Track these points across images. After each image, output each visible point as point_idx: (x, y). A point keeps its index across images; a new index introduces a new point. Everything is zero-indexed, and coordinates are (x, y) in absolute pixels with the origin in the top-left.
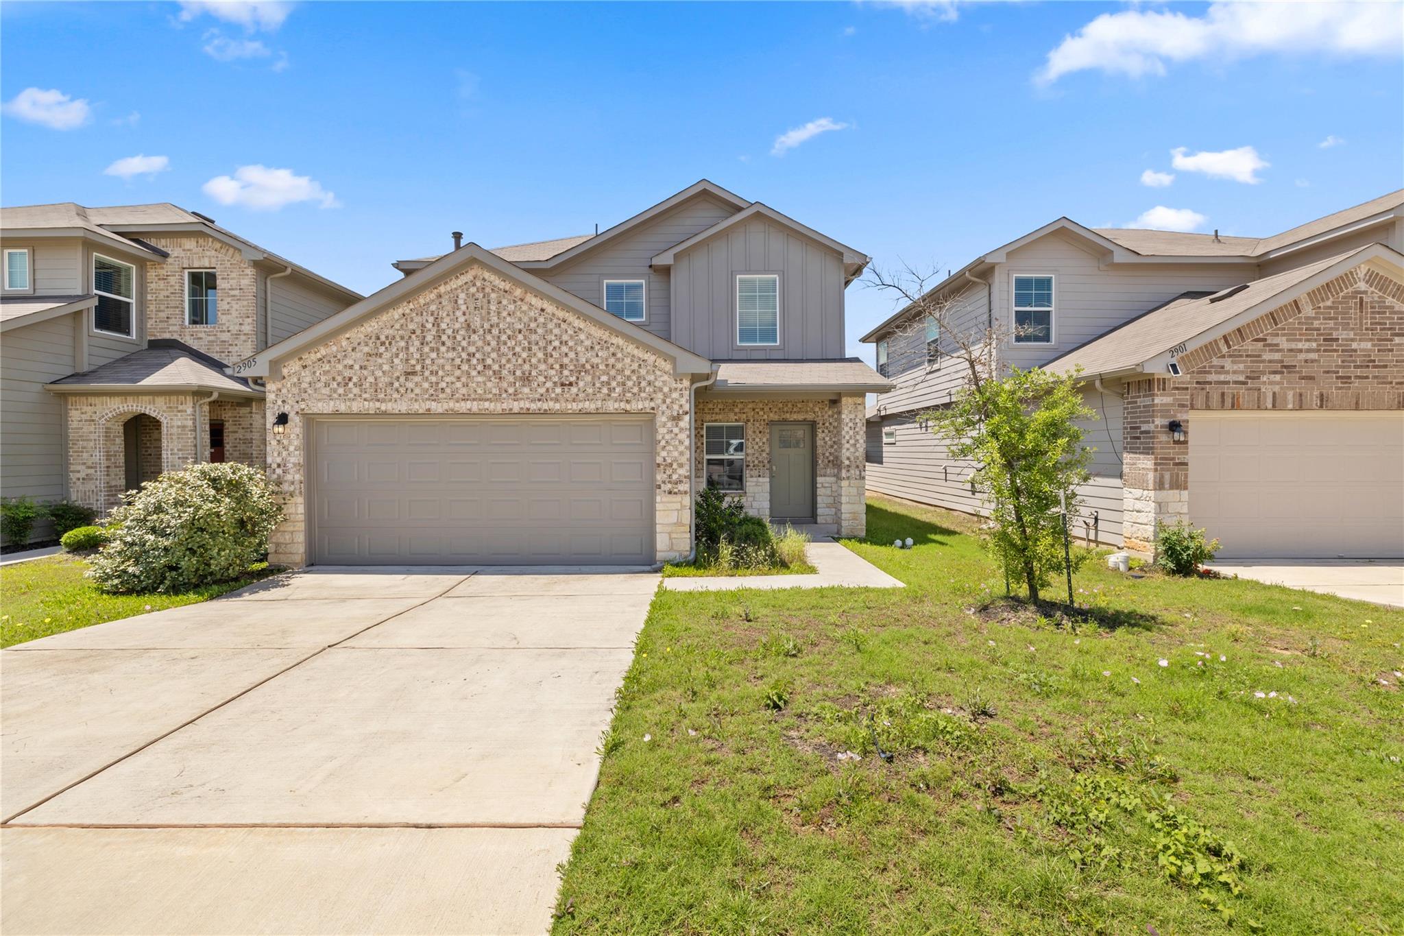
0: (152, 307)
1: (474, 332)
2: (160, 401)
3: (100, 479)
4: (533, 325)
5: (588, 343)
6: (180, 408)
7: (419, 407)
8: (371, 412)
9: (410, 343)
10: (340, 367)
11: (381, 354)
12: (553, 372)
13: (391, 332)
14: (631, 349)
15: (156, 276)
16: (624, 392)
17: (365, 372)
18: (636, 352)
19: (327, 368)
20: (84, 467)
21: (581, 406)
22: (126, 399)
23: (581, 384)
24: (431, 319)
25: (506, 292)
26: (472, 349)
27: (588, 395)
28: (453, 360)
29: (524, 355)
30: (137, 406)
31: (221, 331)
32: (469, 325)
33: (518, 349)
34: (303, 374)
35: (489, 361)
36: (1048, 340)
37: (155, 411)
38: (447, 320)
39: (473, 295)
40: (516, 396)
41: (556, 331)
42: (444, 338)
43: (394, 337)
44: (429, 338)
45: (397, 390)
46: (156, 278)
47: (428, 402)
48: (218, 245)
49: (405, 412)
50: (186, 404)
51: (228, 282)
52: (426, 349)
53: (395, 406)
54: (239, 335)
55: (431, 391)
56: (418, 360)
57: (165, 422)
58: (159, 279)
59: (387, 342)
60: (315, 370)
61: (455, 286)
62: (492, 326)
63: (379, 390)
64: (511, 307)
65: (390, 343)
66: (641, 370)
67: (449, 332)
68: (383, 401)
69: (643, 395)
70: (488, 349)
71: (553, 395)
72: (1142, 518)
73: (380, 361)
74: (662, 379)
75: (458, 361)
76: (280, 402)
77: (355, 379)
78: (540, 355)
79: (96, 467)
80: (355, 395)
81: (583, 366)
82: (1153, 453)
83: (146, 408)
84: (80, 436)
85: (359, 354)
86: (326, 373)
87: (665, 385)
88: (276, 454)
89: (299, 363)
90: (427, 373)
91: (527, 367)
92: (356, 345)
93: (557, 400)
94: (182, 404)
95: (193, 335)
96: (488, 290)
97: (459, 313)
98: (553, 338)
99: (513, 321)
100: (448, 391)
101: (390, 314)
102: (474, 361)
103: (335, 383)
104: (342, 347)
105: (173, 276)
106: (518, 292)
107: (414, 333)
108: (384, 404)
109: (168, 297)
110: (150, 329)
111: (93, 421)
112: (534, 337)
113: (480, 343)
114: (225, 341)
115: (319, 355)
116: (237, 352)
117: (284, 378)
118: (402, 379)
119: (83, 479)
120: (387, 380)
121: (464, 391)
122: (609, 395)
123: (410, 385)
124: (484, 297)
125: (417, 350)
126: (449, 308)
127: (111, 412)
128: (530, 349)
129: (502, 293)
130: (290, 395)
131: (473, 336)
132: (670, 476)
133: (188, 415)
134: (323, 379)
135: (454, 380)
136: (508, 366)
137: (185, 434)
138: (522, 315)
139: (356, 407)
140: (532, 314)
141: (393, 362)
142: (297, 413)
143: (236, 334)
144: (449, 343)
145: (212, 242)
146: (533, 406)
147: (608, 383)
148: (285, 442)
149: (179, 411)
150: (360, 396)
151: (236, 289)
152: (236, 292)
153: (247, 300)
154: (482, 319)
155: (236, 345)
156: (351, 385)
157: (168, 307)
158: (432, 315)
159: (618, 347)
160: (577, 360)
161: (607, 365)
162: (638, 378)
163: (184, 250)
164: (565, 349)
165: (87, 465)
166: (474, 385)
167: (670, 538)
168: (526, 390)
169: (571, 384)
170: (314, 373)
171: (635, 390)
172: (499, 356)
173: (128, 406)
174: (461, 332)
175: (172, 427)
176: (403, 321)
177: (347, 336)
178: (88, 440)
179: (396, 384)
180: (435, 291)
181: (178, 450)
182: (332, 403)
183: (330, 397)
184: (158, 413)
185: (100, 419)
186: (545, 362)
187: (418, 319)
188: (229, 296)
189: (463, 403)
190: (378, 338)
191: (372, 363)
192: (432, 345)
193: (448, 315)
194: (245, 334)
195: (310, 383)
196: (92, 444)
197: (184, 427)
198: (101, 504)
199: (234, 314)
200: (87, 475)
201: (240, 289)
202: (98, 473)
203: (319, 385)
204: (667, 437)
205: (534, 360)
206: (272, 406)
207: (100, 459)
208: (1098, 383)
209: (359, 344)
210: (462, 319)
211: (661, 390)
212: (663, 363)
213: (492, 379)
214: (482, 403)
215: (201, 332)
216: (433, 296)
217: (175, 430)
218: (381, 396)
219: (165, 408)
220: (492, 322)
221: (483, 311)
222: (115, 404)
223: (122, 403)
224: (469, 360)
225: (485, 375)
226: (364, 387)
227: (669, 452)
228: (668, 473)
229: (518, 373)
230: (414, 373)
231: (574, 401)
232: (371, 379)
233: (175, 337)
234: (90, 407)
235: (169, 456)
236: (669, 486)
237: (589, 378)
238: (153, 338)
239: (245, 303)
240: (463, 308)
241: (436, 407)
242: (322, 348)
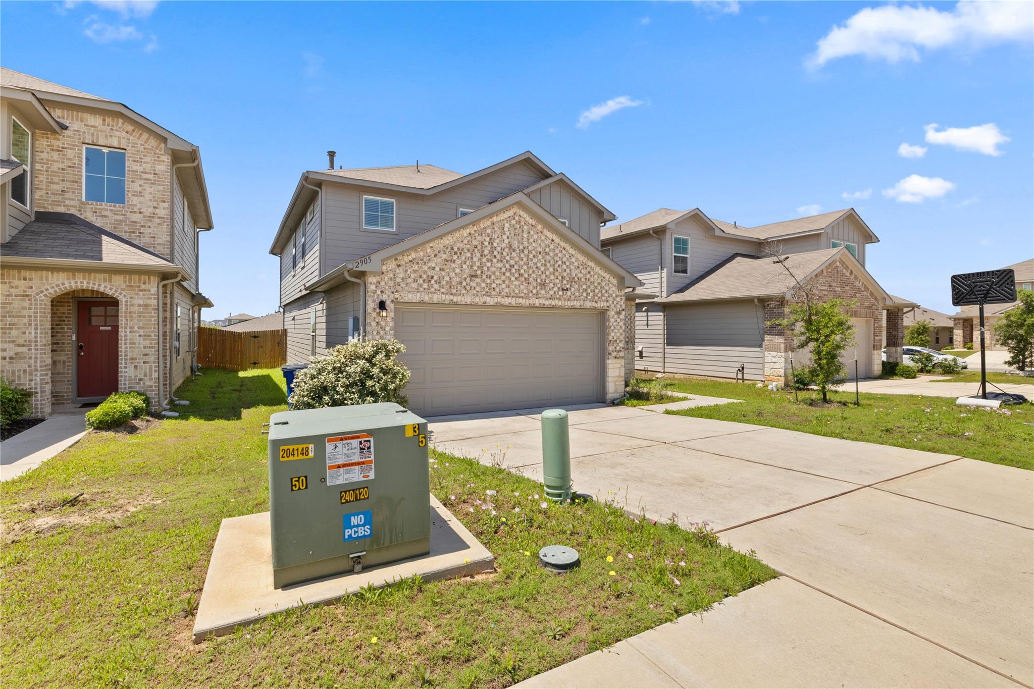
0: (43, 177)
1: (514, 251)
2: (118, 280)
3: (36, 358)
4: (547, 250)
5: (576, 264)
6: (143, 287)
7: (479, 300)
8: (446, 303)
9: (474, 255)
10: (426, 268)
11: (455, 261)
12: (558, 281)
13: (461, 245)
14: (597, 269)
15: (48, 146)
16: (594, 295)
17: (443, 273)
18: (600, 272)
19: (416, 268)
20: (11, 345)
21: (572, 303)
22: (74, 275)
23: (573, 289)
24: (488, 239)
25: (533, 226)
26: (512, 262)
27: (576, 297)
28: (501, 268)
29: (542, 269)
30: (88, 283)
31: (131, 212)
32: (511, 246)
33: (539, 265)
34: (398, 271)
35: (522, 271)
36: (686, 273)
37: (111, 289)
38: (497, 241)
39: (514, 226)
40: (537, 296)
41: (560, 255)
42: (496, 253)
43: (463, 249)
44: (486, 252)
45: (465, 287)
46: (49, 148)
47: (485, 297)
48: (130, 128)
49: (469, 303)
50: (149, 283)
51: (141, 165)
52: (484, 260)
53: (463, 299)
54: (153, 217)
55: (487, 290)
56: (478, 267)
57: (124, 300)
58: (53, 150)
59: (458, 252)
60: (407, 268)
61: (502, 218)
62: (524, 248)
63: (452, 287)
64: (535, 236)
65: (461, 253)
66: (602, 283)
67: (499, 249)
68: (455, 295)
69: (603, 298)
70: (522, 263)
71: (558, 296)
72: (777, 366)
73: (453, 265)
74: (612, 289)
75: (504, 270)
76: (379, 292)
77: (436, 278)
78: (551, 269)
79: (30, 345)
80: (435, 290)
81: (574, 278)
82: (783, 335)
83: (100, 285)
84: (8, 312)
85: (439, 259)
86: (415, 271)
87: (614, 293)
88: (375, 333)
89: (394, 263)
90: (484, 277)
91: (543, 277)
92: (437, 253)
93: (560, 299)
94: (145, 283)
95: (96, 212)
96: (522, 223)
97: (505, 237)
98: (558, 259)
99: (536, 246)
100: (497, 290)
101: (461, 232)
102: (513, 271)
103: (421, 280)
104: (427, 253)
105: (71, 149)
106: (540, 227)
107: (476, 248)
108: (455, 297)
109: (63, 169)
110: (39, 200)
111: (27, 296)
112: (548, 258)
113: (517, 259)
114: (136, 222)
115: (410, 258)
116: (150, 233)
117: (383, 273)
118: (468, 280)
119: (11, 358)
120: (458, 279)
121: (507, 290)
122: (587, 297)
123: (473, 284)
124: (520, 228)
125: (479, 260)
126: (499, 232)
127: (53, 287)
128: (545, 265)
129: (530, 226)
130: (387, 287)
131: (513, 253)
132: (616, 348)
133: (152, 294)
134: (413, 276)
135: (501, 282)
136: (533, 275)
137: (148, 313)
138: (541, 243)
139: (436, 298)
140: (547, 242)
141: (462, 267)
142: (392, 301)
143: (149, 217)
144: (498, 257)
145: (123, 124)
146: (547, 303)
147: (586, 290)
148: (383, 323)
149: (141, 290)
150: (439, 290)
151: (150, 173)
152: (151, 177)
153: (164, 185)
154: (519, 242)
155: (149, 227)
156: (433, 282)
157: (63, 180)
158: (488, 236)
159: (591, 268)
160: (571, 275)
161: (586, 279)
162: (601, 287)
163: (86, 125)
164: (564, 267)
165: (17, 342)
166: (513, 287)
167: (615, 385)
168: (543, 292)
169: (567, 290)
170: (406, 271)
171: (600, 295)
172: (528, 268)
173: (76, 282)
174: (505, 250)
175: (132, 305)
176: (469, 238)
177: (431, 245)
178: (20, 316)
179: (464, 283)
180: (491, 220)
181: (139, 328)
182: (419, 295)
183: (418, 291)
184: (116, 291)
185: (37, 294)
186: (554, 274)
187: (479, 238)
188: (141, 179)
189: (506, 299)
190: (453, 249)
191: (448, 266)
192: (488, 257)
193: (498, 237)
194: (159, 218)
195: (403, 279)
196: (26, 320)
197: (146, 306)
198: (36, 384)
199: (147, 197)
200: (16, 354)
201: (154, 174)
202: (33, 351)
203: (409, 280)
204: (614, 324)
205: (548, 273)
206: (372, 294)
207: (36, 337)
208: (756, 300)
209: (439, 252)
210: (506, 241)
211: (612, 296)
212: (613, 279)
213: (524, 283)
214: (517, 299)
215: (107, 210)
216: (489, 223)
217: (136, 309)
218: (454, 291)
219: (124, 286)
220: (524, 245)
221: (519, 237)
222: (58, 279)
223: (68, 279)
224: (510, 270)
225: (519, 281)
226: (442, 284)
227: (615, 333)
228: (615, 346)
229: (539, 280)
230: (476, 276)
231: (569, 300)
232: (447, 278)
233: (72, 211)
234: (23, 282)
235: (128, 334)
236: (615, 353)
237: (576, 286)
238: (42, 210)
239: (160, 188)
240: (508, 233)
241: (490, 301)
242: (413, 253)
